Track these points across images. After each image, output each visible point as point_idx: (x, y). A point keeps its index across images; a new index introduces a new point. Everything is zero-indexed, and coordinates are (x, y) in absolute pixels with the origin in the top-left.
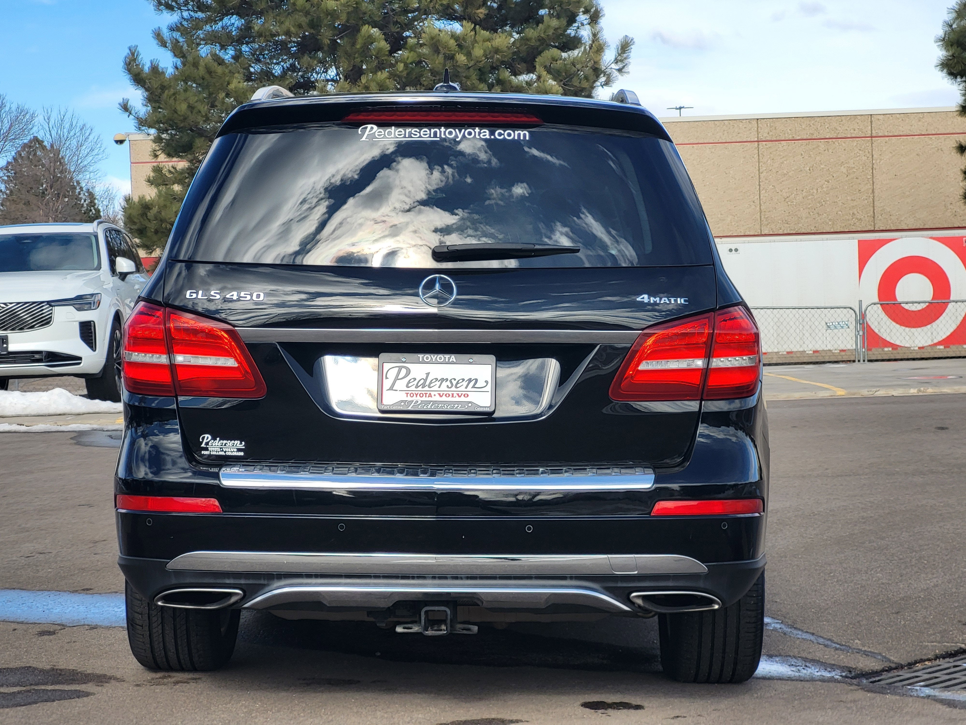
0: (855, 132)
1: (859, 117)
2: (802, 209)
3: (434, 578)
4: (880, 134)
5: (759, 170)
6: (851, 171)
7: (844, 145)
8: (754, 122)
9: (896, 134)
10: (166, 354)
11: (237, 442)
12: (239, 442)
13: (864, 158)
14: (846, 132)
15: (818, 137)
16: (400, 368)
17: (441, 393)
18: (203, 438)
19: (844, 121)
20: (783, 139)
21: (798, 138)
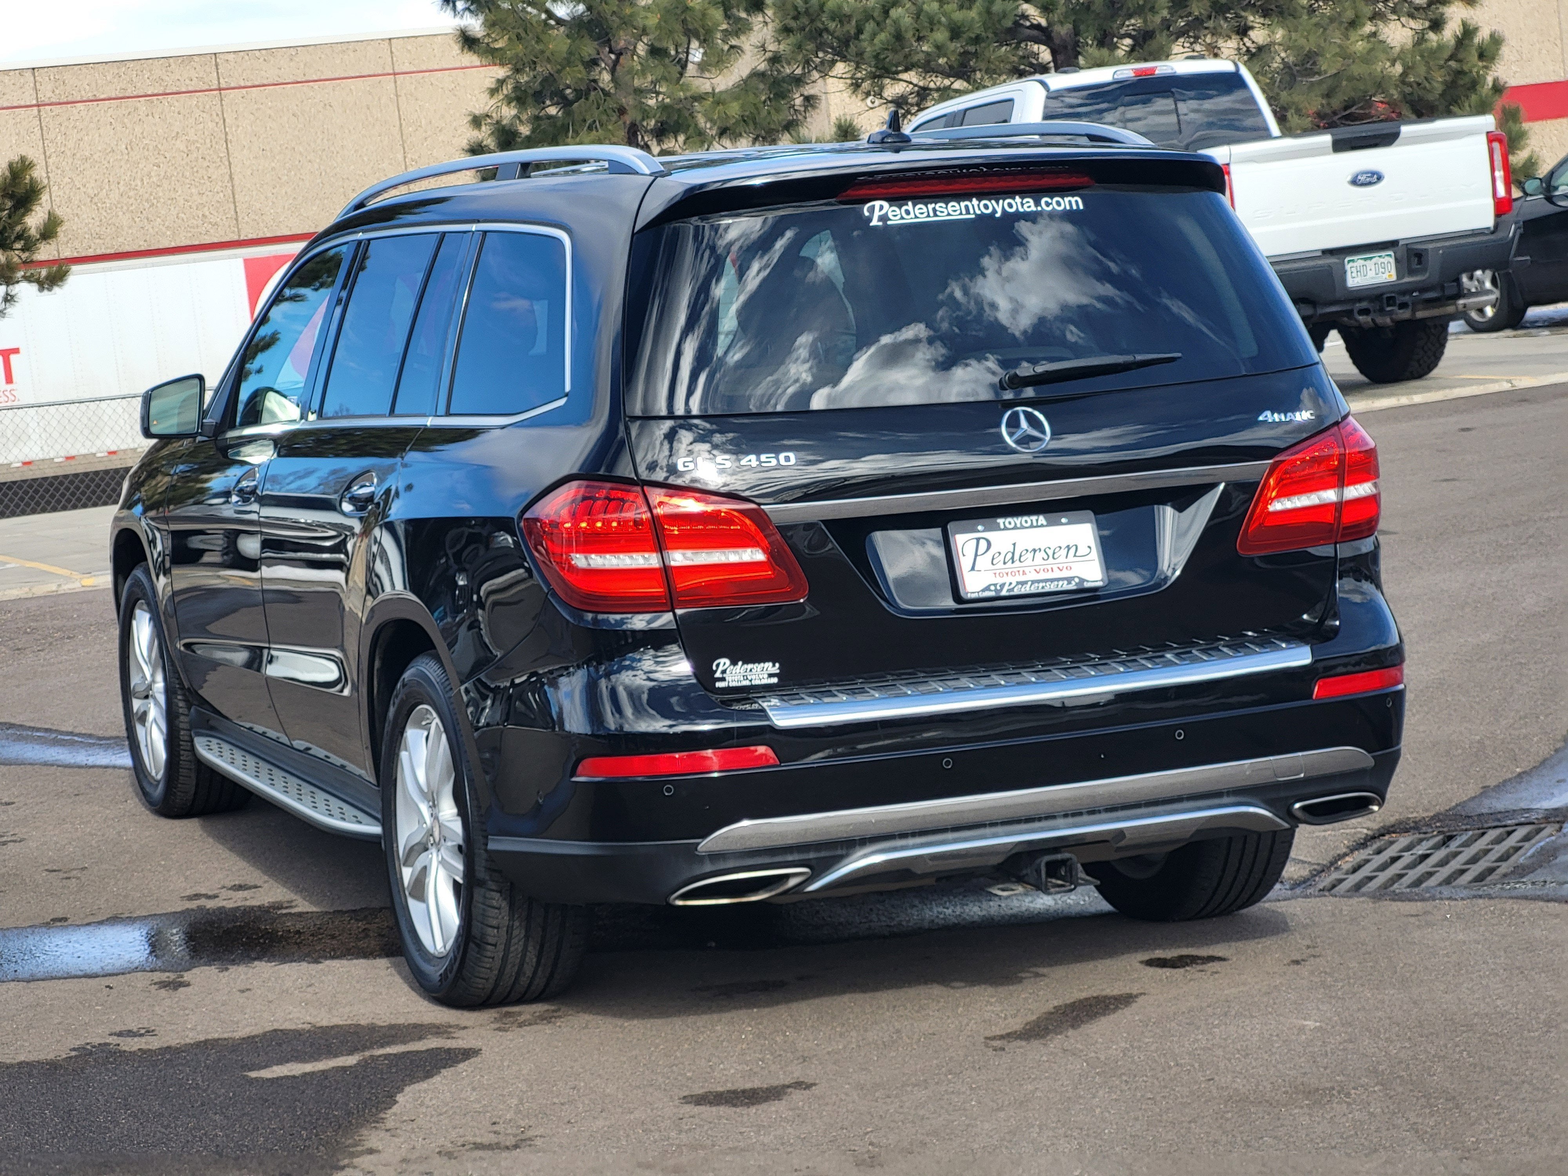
0: (193, 83)
1: (196, 59)
2: (120, 213)
3: (1066, 816)
4: (232, 85)
5: (45, 153)
6: (193, 148)
7: (176, 104)
8: (28, 74)
9: (257, 83)
10: (656, 551)
11: (769, 665)
12: (771, 664)
13: (211, 125)
14: (178, 83)
15: (135, 93)
16: (978, 540)
17: (1037, 568)
18: (718, 665)
19: (173, 66)
20: (79, 99)
21: (102, 97)
